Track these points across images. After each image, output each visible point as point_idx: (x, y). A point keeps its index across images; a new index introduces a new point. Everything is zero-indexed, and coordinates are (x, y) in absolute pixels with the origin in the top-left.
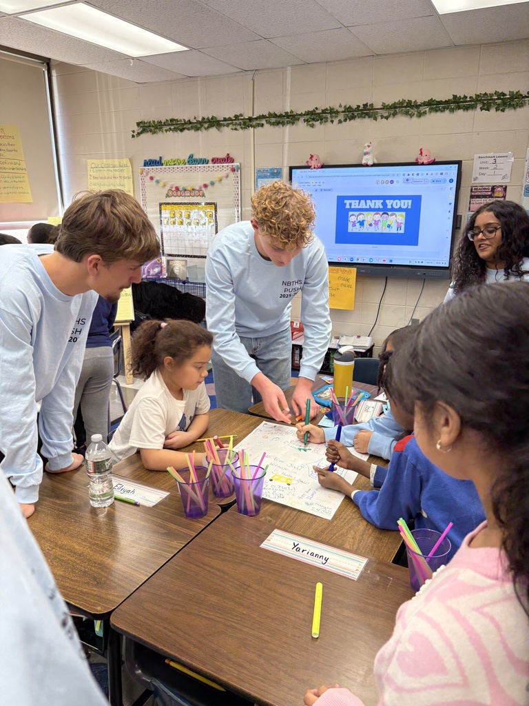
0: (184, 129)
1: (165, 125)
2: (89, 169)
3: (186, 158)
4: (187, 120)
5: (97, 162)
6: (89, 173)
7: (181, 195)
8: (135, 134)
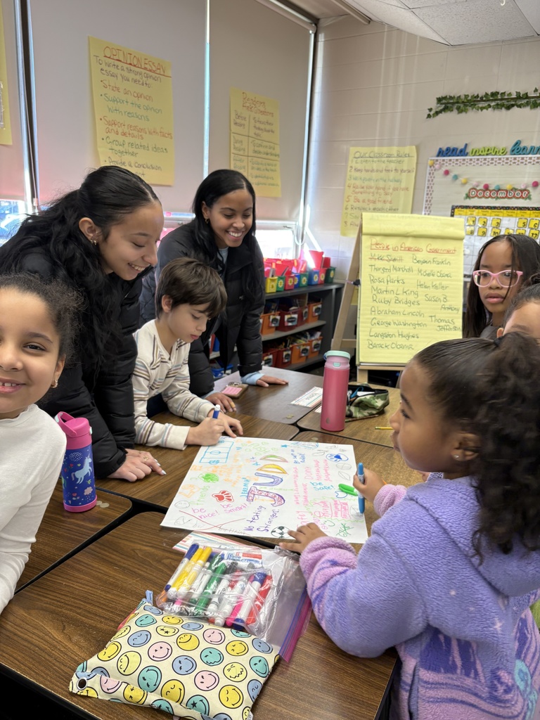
0: (513, 106)
1: (482, 100)
2: (351, 158)
3: (510, 146)
4: (522, 93)
5: (363, 150)
6: (350, 164)
7: (490, 196)
8: (432, 113)
